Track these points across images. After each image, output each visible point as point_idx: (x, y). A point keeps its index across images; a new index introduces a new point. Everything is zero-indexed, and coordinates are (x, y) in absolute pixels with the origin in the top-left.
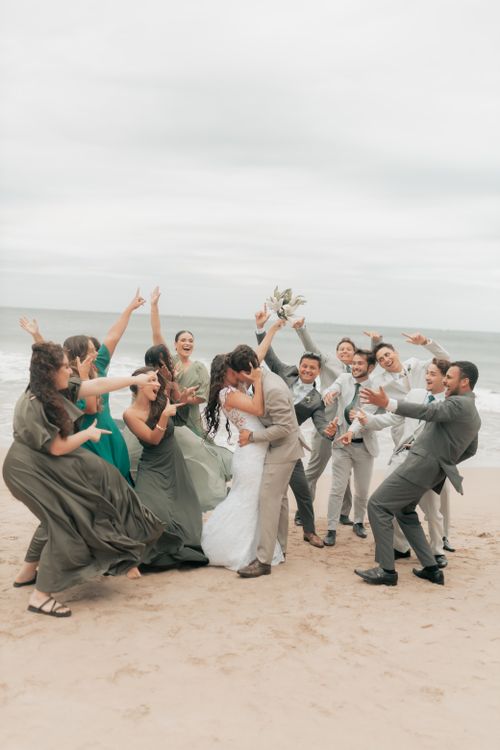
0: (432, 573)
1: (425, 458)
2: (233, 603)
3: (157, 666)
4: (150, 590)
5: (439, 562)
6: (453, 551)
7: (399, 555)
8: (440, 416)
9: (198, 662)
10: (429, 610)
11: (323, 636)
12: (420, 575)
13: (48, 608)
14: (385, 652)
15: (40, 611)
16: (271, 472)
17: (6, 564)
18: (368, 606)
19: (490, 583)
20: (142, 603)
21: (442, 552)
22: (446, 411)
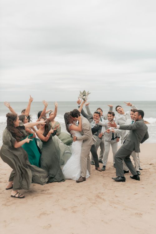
0: (136, 177)
1: (130, 141)
2: (75, 190)
3: (53, 212)
4: (49, 188)
5: (138, 174)
6: (142, 170)
7: (126, 172)
8: (133, 128)
9: (65, 209)
10: (136, 188)
11: (103, 199)
12: (132, 178)
13: (17, 196)
14: (123, 203)
15: (14, 197)
16: (84, 149)
17: (3, 183)
18: (117, 188)
19: (154, 179)
20: (47, 192)
21: (139, 170)
22: (135, 126)
